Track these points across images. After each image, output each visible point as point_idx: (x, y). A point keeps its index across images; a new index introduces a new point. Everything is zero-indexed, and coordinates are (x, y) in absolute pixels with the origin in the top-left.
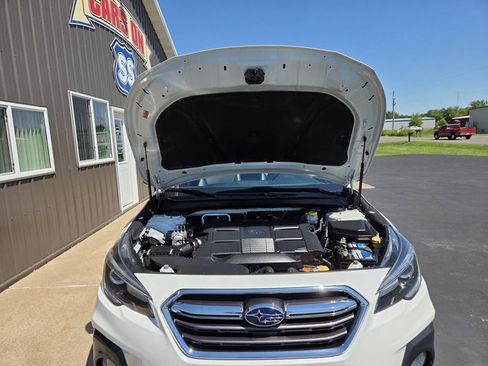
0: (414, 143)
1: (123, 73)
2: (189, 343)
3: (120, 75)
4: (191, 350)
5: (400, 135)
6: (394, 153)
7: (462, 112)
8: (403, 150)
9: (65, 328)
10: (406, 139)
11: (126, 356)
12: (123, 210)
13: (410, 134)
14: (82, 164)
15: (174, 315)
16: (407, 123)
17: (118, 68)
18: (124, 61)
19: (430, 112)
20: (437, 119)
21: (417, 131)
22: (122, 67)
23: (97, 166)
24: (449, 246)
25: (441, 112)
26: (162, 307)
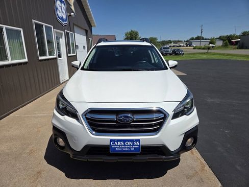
0: (210, 53)
1: (59, 11)
2: (94, 130)
3: (58, 12)
4: (94, 133)
5: (204, 49)
6: (199, 58)
7: (237, 38)
8: (204, 57)
9: (38, 131)
10: (206, 51)
11: (67, 135)
12: (61, 83)
13: (209, 48)
14: (41, 58)
15: (87, 119)
16: (208, 43)
17: (57, 9)
18: (60, 4)
19: (220, 37)
20: (224, 40)
21: (212, 47)
22: (59, 8)
23: (48, 59)
24: (217, 101)
25: (226, 37)
26: (82, 115)
